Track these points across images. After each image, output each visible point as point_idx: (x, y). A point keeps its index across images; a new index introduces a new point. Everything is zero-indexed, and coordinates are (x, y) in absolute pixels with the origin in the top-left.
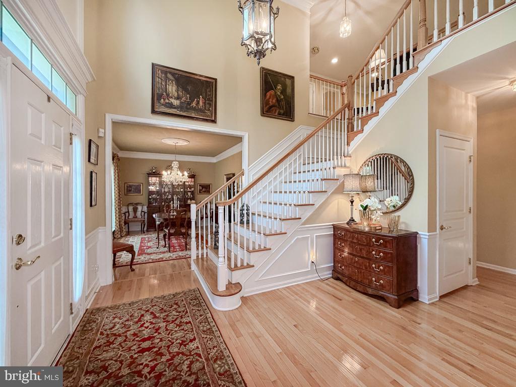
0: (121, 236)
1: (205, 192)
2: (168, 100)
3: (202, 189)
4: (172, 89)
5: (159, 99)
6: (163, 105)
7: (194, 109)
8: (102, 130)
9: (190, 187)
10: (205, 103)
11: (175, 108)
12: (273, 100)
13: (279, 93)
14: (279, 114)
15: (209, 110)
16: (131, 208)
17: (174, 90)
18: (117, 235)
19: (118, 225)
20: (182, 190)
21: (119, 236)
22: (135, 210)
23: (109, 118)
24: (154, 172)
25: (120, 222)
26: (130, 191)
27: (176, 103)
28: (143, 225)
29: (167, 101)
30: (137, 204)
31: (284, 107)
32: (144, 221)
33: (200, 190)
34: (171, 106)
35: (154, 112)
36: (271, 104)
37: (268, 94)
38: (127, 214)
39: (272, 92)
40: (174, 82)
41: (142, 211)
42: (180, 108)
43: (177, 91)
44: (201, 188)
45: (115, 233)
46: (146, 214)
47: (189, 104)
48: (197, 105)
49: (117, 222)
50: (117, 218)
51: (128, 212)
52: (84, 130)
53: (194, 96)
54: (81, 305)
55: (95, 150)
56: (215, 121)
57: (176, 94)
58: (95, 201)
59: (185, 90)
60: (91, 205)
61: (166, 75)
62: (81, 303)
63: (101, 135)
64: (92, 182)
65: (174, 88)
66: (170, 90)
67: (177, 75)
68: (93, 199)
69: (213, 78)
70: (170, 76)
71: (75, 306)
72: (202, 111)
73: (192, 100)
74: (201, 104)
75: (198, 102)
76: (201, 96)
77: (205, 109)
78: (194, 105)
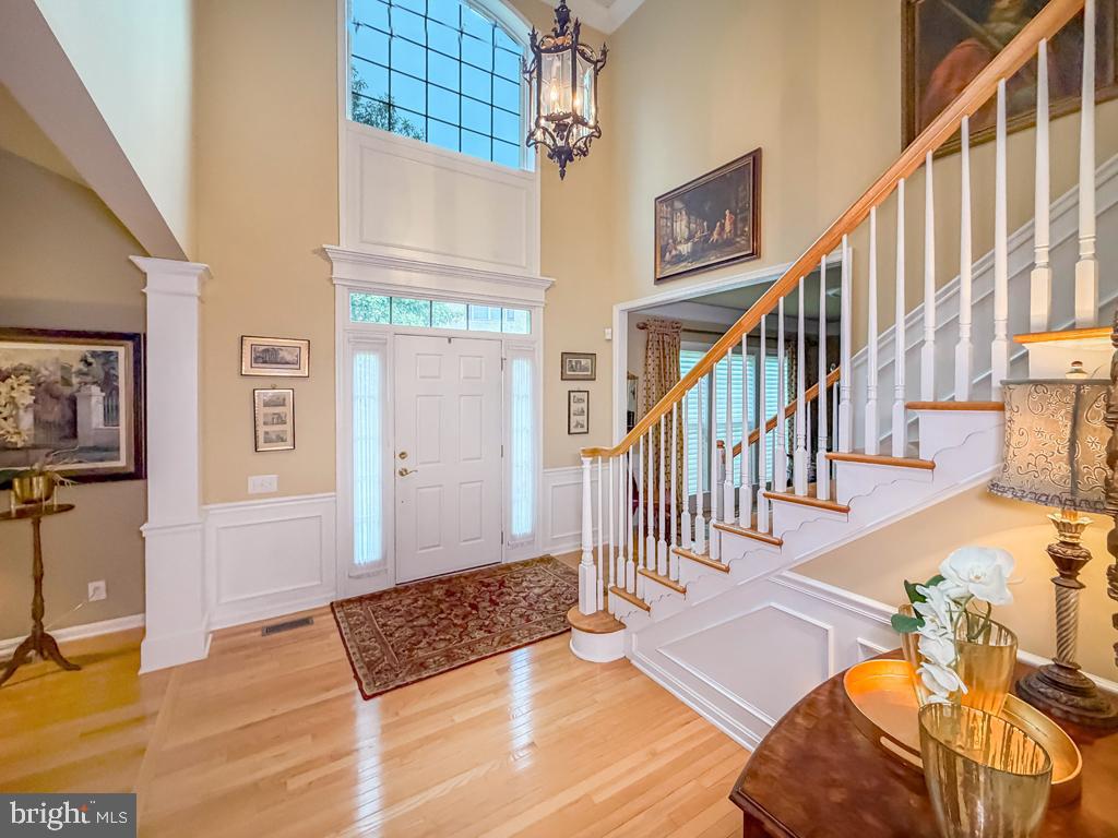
2: (676, 249)
4: (681, 227)
5: (663, 256)
6: (669, 262)
7: (716, 246)
8: (608, 331)
10: (734, 223)
11: (686, 260)
17: (683, 227)
23: (617, 311)
27: (685, 248)
29: (674, 253)
34: (679, 259)
35: (659, 280)
40: (684, 212)
42: (693, 255)
43: (688, 226)
48: (720, 234)
52: (539, 346)
53: (714, 219)
54: (531, 543)
55: (583, 362)
56: (755, 254)
57: (686, 235)
58: (582, 426)
59: (702, 216)
60: (569, 433)
61: (672, 206)
62: (530, 540)
63: (608, 337)
64: (572, 403)
65: (684, 223)
66: (678, 230)
67: (686, 196)
68: (572, 425)
69: (749, 155)
70: (678, 205)
71: (513, 538)
72: (729, 243)
73: (711, 229)
74: (728, 227)
75: (722, 227)
76: (727, 212)
77: (736, 235)
78: (715, 236)
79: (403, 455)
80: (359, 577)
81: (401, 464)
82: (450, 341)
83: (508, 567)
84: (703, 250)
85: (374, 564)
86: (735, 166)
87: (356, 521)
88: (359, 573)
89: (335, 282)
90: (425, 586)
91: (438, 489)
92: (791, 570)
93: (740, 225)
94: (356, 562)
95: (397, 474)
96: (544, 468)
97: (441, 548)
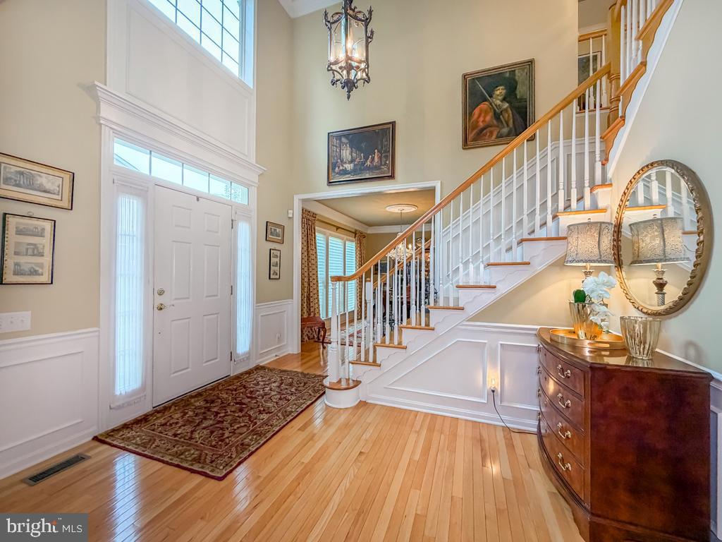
2: (343, 166)
4: (346, 153)
5: (334, 169)
6: (337, 173)
7: (368, 169)
8: (290, 211)
10: (380, 158)
11: (349, 173)
12: (485, 117)
13: (498, 102)
14: (498, 137)
15: (385, 164)
17: (348, 154)
23: (297, 199)
27: (349, 167)
29: (341, 168)
31: (511, 121)
34: (345, 172)
35: (330, 183)
36: (481, 125)
37: (477, 112)
39: (484, 106)
40: (348, 145)
42: (354, 172)
43: (351, 154)
47: (363, 164)
48: (371, 162)
52: (254, 215)
53: (368, 153)
54: (248, 358)
55: (278, 230)
56: (392, 177)
57: (350, 158)
58: (277, 274)
59: (359, 149)
60: (270, 278)
61: (340, 140)
62: (248, 356)
63: (291, 216)
64: (272, 258)
65: (348, 152)
66: (344, 155)
67: (351, 136)
68: (272, 273)
69: (390, 123)
70: (344, 140)
71: (238, 355)
72: (377, 168)
73: (366, 159)
74: (376, 159)
75: (373, 159)
76: (376, 151)
77: (381, 165)
78: (368, 163)
79: (161, 293)
80: (119, 407)
81: (159, 300)
82: (198, 200)
83: (238, 377)
84: (360, 170)
85: (135, 393)
86: (380, 127)
87: (118, 354)
88: (120, 403)
89: (102, 122)
90: (182, 402)
91: (187, 320)
92: (468, 321)
93: (384, 159)
94: (118, 393)
95: (156, 309)
96: (257, 303)
97: (189, 370)
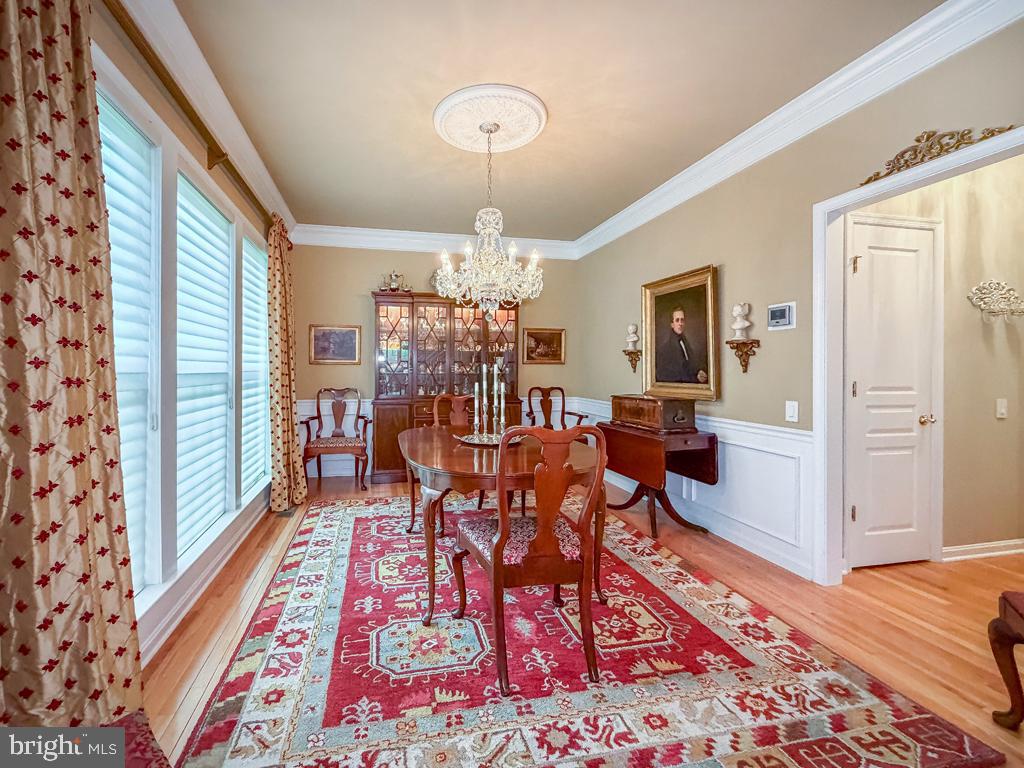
0: (294, 505)
1: (545, 355)
3: (537, 347)
9: (501, 337)
16: (326, 406)
18: (279, 501)
19: (281, 464)
20: (479, 348)
21: (286, 505)
22: (339, 411)
24: (393, 290)
25: (287, 454)
26: (325, 350)
28: (361, 464)
30: (343, 392)
32: (364, 449)
33: (531, 351)
38: (314, 424)
41: (359, 417)
44: (533, 344)
45: (274, 495)
46: (370, 427)
49: (279, 456)
50: (280, 442)
51: (319, 417)
